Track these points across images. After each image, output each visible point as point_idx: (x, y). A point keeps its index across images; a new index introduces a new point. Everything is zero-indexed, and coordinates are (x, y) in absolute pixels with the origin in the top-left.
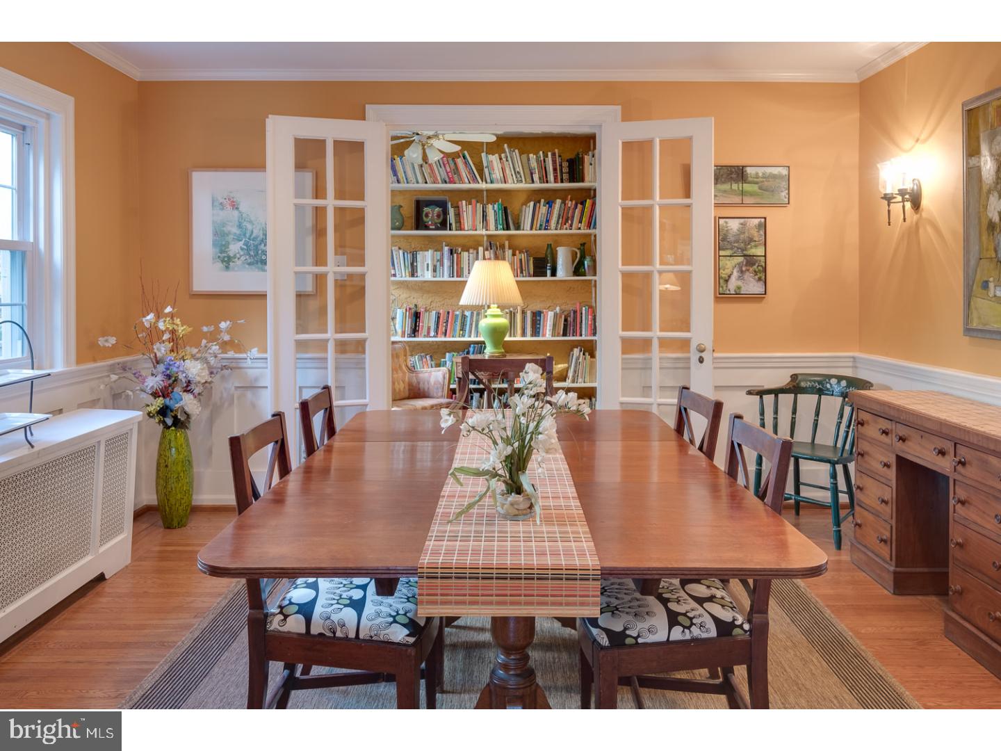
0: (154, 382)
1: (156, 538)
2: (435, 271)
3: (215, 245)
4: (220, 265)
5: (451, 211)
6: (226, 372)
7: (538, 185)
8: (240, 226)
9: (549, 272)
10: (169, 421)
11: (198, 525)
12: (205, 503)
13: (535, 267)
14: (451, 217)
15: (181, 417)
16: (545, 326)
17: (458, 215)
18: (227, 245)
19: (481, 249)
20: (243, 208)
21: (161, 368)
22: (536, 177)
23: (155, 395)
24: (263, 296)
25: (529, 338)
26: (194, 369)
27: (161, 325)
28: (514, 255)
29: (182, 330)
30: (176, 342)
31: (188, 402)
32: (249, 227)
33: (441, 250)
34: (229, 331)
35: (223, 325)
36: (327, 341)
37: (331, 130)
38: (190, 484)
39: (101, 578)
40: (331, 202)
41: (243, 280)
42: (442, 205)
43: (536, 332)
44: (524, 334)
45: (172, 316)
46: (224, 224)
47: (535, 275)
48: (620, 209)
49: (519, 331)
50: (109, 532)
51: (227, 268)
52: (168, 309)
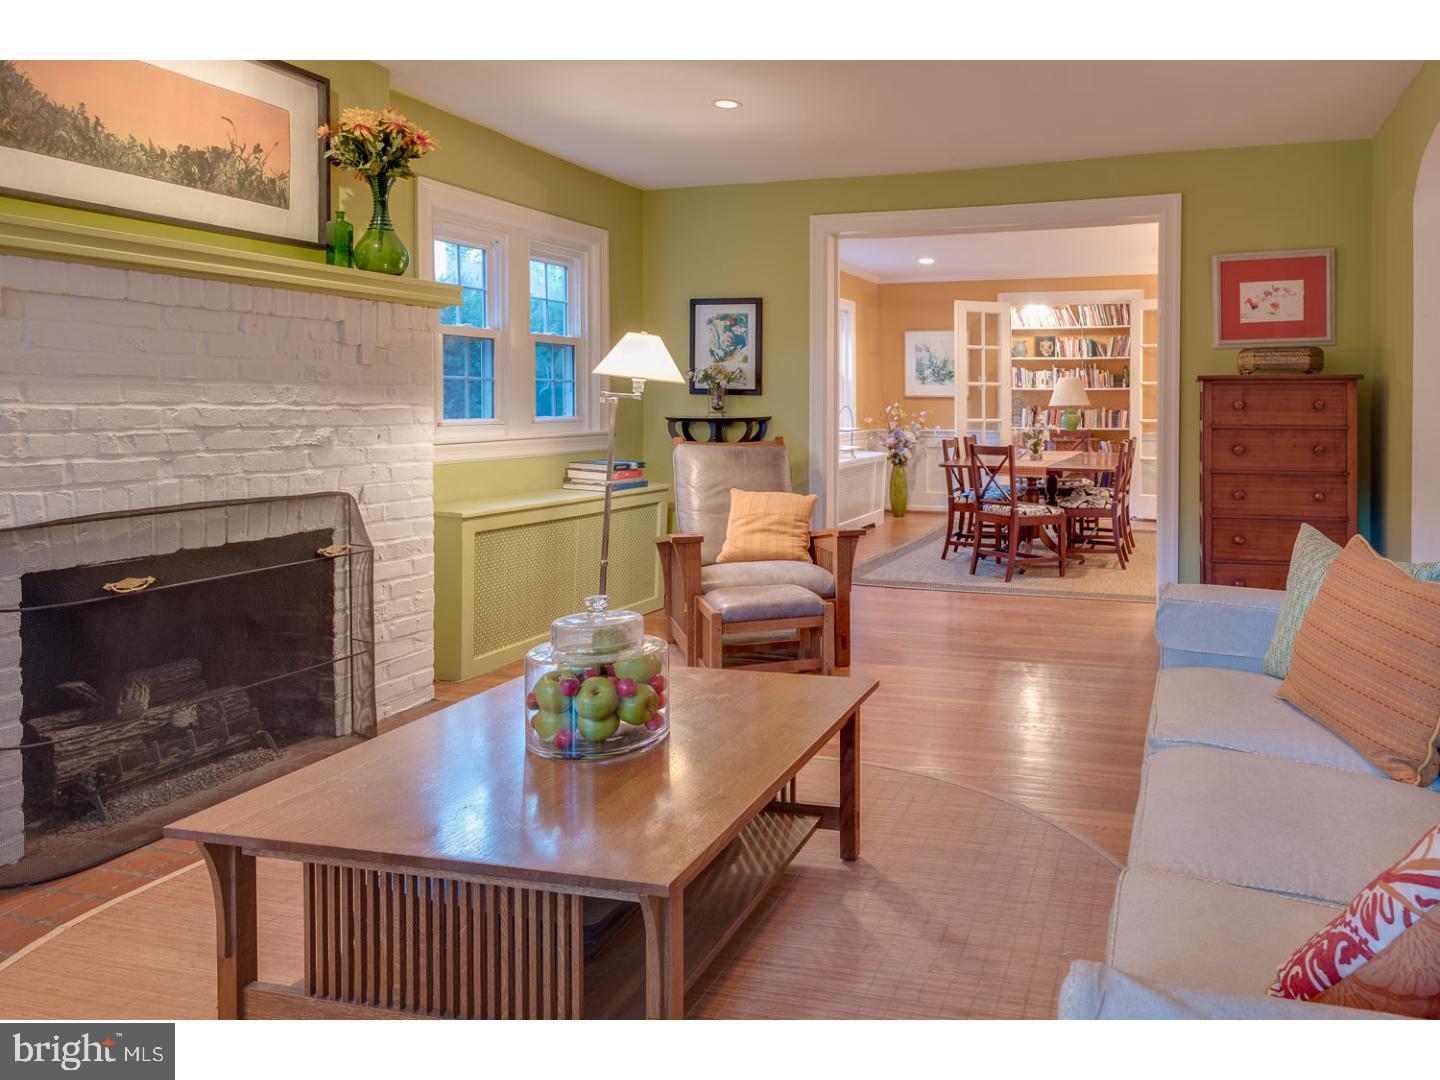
0: (891, 440)
1: (891, 519)
2: (1047, 383)
3: (917, 371)
4: (919, 381)
5: (1058, 344)
6: (923, 439)
7: (1115, 326)
8: (930, 361)
9: (1124, 385)
10: (897, 461)
11: (909, 519)
12: (913, 509)
13: (1115, 381)
14: (1058, 348)
15: (903, 460)
16: (1121, 421)
17: (1062, 347)
18: (922, 371)
19: (1078, 369)
20: (931, 350)
21: (892, 434)
22: (1115, 321)
23: (890, 448)
24: (952, 399)
25: (1110, 428)
26: (909, 435)
27: (893, 413)
28: (1100, 373)
29: (903, 415)
30: (900, 422)
31: (906, 452)
32: (935, 361)
33: (1051, 370)
34: (925, 417)
35: (922, 413)
36: (982, 423)
37: (983, 307)
38: (905, 499)
39: (873, 526)
40: (983, 347)
41: (933, 389)
42: (1052, 339)
43: (1115, 424)
44: (1107, 426)
45: (898, 407)
46: (921, 360)
47: (1115, 386)
48: (1141, 350)
49: (1104, 424)
50: (877, 506)
51: (923, 383)
52: (896, 404)
